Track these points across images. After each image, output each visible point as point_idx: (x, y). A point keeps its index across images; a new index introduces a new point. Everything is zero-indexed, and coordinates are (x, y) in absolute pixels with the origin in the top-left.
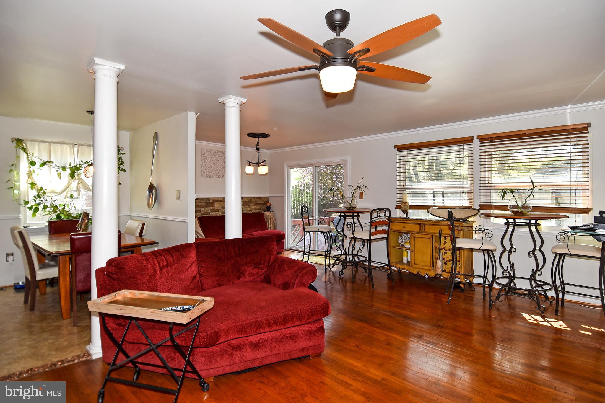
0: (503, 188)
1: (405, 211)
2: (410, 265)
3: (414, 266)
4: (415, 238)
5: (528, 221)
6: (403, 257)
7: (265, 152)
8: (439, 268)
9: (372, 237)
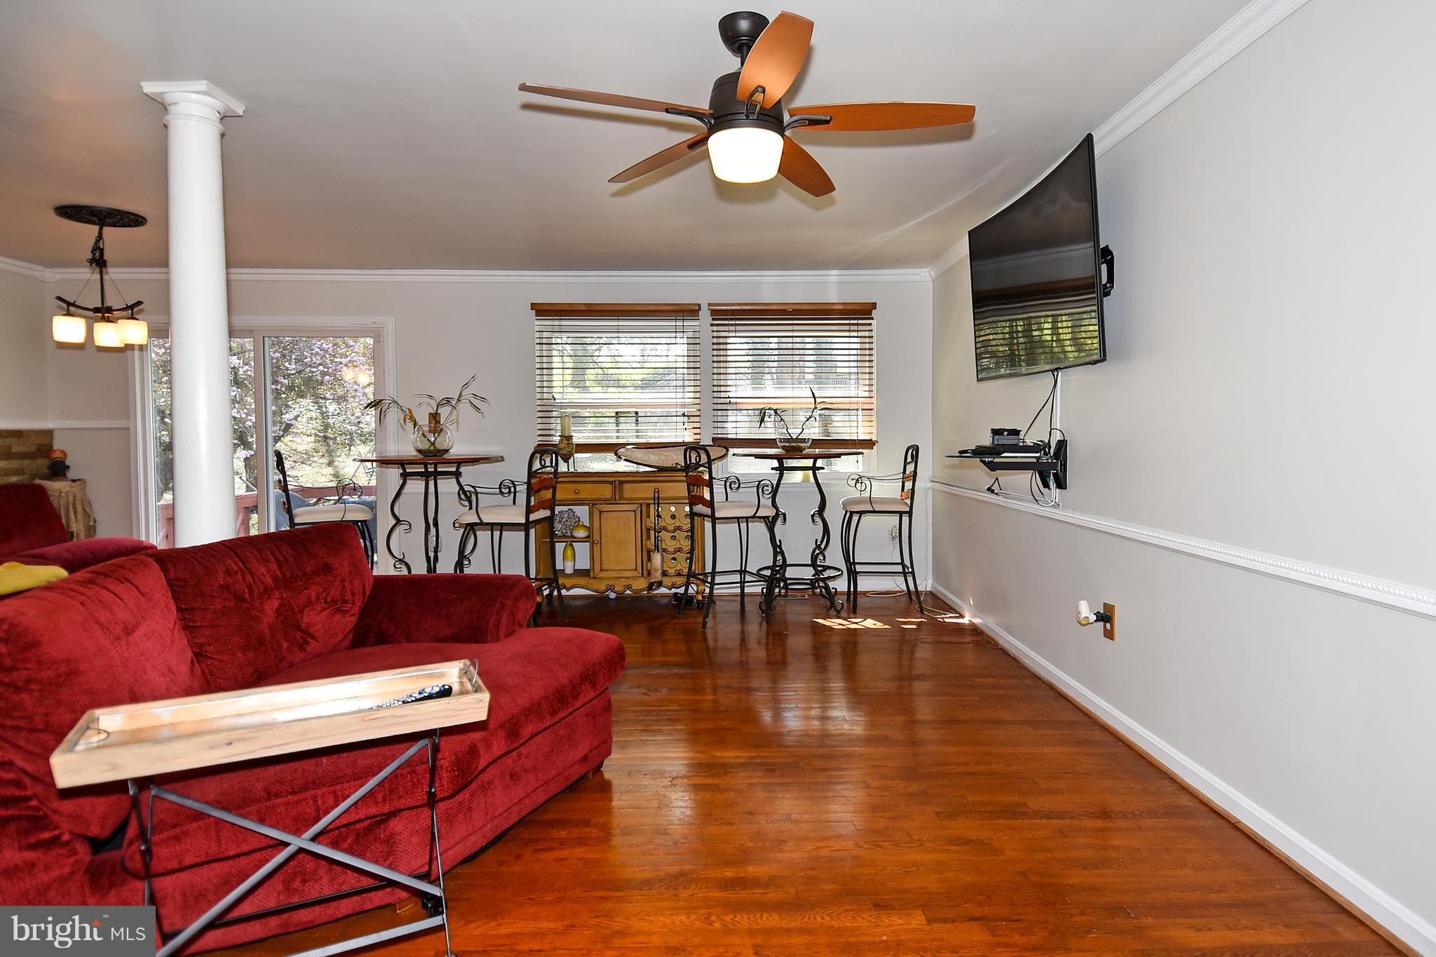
0: (758, 406)
1: (566, 457)
2: (590, 576)
3: (602, 575)
4: (603, 515)
8: (658, 570)
9: (533, 517)
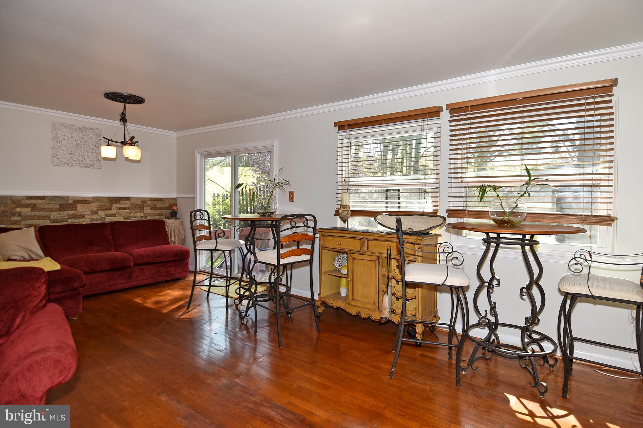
0: (480, 184)
1: (344, 219)
2: (346, 301)
3: (353, 303)
4: (355, 261)
5: (520, 237)
6: (341, 287)
7: (170, 135)
8: (386, 308)
